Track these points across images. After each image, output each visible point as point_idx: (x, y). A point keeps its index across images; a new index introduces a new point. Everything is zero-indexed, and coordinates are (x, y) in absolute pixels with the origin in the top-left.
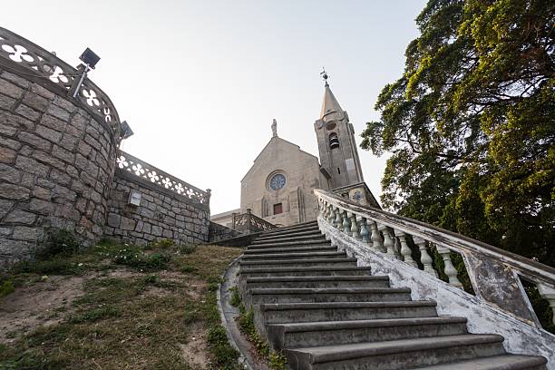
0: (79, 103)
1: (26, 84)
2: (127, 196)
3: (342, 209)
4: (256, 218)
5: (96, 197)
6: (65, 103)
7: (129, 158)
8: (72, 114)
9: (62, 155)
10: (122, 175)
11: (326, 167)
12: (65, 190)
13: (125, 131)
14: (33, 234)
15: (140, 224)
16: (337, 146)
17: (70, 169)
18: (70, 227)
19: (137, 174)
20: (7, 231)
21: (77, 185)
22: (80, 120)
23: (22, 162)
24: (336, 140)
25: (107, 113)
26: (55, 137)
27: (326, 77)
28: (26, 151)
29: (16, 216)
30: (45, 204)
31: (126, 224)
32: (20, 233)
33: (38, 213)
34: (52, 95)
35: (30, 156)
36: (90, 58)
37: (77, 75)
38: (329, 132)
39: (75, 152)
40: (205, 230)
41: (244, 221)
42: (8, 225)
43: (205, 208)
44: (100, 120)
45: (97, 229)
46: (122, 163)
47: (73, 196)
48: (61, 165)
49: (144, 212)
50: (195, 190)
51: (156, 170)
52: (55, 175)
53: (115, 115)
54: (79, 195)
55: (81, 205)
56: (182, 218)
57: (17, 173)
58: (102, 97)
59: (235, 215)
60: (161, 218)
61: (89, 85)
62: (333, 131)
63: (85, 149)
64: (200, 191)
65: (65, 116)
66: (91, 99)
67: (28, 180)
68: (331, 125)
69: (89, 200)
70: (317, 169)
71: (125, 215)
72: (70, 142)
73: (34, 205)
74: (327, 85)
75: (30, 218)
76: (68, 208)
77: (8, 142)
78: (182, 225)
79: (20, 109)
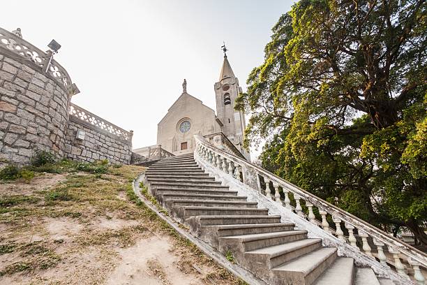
0: (49, 76)
1: (18, 65)
2: (76, 133)
3: (203, 146)
4: (165, 152)
5: (61, 134)
6: (42, 77)
7: (76, 108)
8: (46, 83)
9: (41, 108)
10: (73, 119)
11: (220, 118)
12: (44, 129)
13: (75, 90)
14: (29, 153)
15: (85, 151)
16: (229, 103)
17: (46, 117)
18: (47, 150)
19: (82, 118)
20: (16, 150)
21: (51, 126)
22: (50, 87)
23: (20, 112)
24: (229, 99)
25: (65, 81)
26: (37, 98)
27: (225, 50)
28: (22, 106)
29: (20, 143)
30: (34, 137)
31: (75, 151)
32: (22, 151)
33: (30, 141)
34: (33, 72)
35: (24, 109)
36: (55, 46)
37: (47, 57)
38: (225, 92)
39: (48, 107)
40: (128, 158)
41: (156, 153)
42: (16, 147)
43: (129, 143)
44: (61, 86)
45: (61, 153)
46: (72, 111)
47: (48, 133)
48: (41, 115)
49: (87, 144)
50: (122, 130)
51: (95, 116)
52: (38, 120)
53: (69, 82)
54: (52, 132)
55: (53, 138)
56: (113, 149)
57: (18, 118)
58: (62, 71)
59: (150, 149)
60: (98, 148)
61: (54, 63)
62: (227, 91)
63: (54, 105)
64: (125, 132)
65: (42, 84)
66: (55, 73)
67: (24, 123)
68: (226, 87)
69: (57, 135)
70: (214, 119)
71: (75, 145)
72: (45, 101)
73: (29, 137)
74: (226, 57)
75: (27, 144)
76: (45, 140)
77: (12, 101)
78: (113, 153)
79: (17, 81)
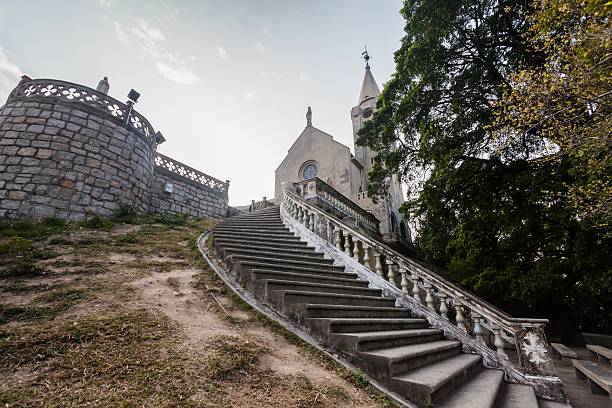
0: (130, 127)
1: (101, 121)
2: (164, 186)
5: (143, 186)
6: (123, 130)
7: (164, 158)
8: (126, 136)
9: (123, 162)
10: (161, 171)
11: (360, 158)
12: (126, 183)
13: (160, 139)
14: (112, 206)
15: (174, 205)
17: (128, 169)
18: (130, 203)
19: (170, 169)
20: (102, 204)
21: (133, 179)
22: (131, 139)
25: (147, 130)
26: (119, 152)
28: (105, 161)
29: (105, 196)
30: (117, 190)
31: (164, 205)
32: (107, 204)
33: (114, 195)
34: (114, 125)
35: (107, 163)
36: (134, 95)
37: (127, 109)
38: (365, 120)
39: (130, 159)
40: (224, 212)
42: (102, 200)
43: (224, 196)
44: (142, 136)
45: (145, 206)
46: (159, 161)
47: (130, 186)
48: (123, 168)
49: (176, 198)
50: (216, 181)
52: (121, 174)
53: (151, 130)
54: (134, 185)
55: (135, 191)
56: (205, 202)
57: (103, 174)
58: (143, 120)
59: (254, 203)
60: (188, 202)
61: (135, 114)
64: (220, 182)
65: (123, 137)
66: (136, 123)
67: (108, 177)
68: (368, 113)
69: (139, 189)
70: (348, 159)
71: (163, 199)
72: (126, 154)
73: (113, 190)
75: (111, 197)
76: (128, 194)
77: (96, 156)
78: (205, 208)
79: (100, 137)
